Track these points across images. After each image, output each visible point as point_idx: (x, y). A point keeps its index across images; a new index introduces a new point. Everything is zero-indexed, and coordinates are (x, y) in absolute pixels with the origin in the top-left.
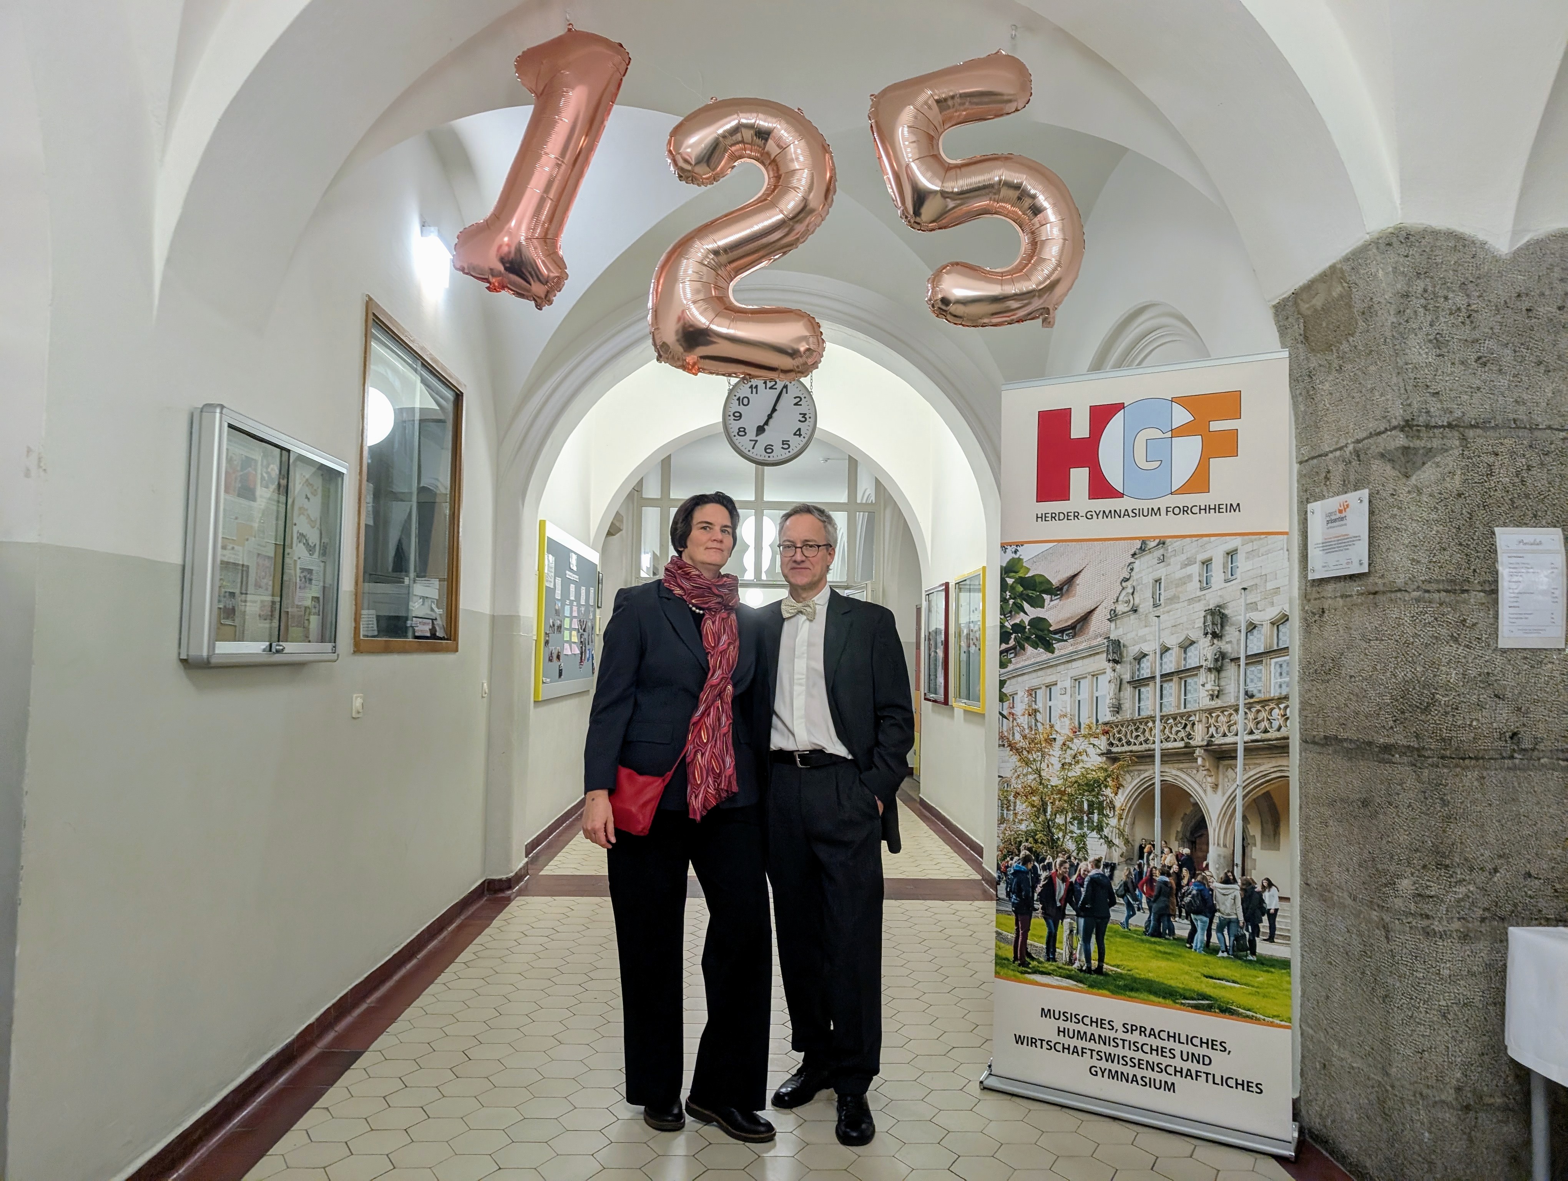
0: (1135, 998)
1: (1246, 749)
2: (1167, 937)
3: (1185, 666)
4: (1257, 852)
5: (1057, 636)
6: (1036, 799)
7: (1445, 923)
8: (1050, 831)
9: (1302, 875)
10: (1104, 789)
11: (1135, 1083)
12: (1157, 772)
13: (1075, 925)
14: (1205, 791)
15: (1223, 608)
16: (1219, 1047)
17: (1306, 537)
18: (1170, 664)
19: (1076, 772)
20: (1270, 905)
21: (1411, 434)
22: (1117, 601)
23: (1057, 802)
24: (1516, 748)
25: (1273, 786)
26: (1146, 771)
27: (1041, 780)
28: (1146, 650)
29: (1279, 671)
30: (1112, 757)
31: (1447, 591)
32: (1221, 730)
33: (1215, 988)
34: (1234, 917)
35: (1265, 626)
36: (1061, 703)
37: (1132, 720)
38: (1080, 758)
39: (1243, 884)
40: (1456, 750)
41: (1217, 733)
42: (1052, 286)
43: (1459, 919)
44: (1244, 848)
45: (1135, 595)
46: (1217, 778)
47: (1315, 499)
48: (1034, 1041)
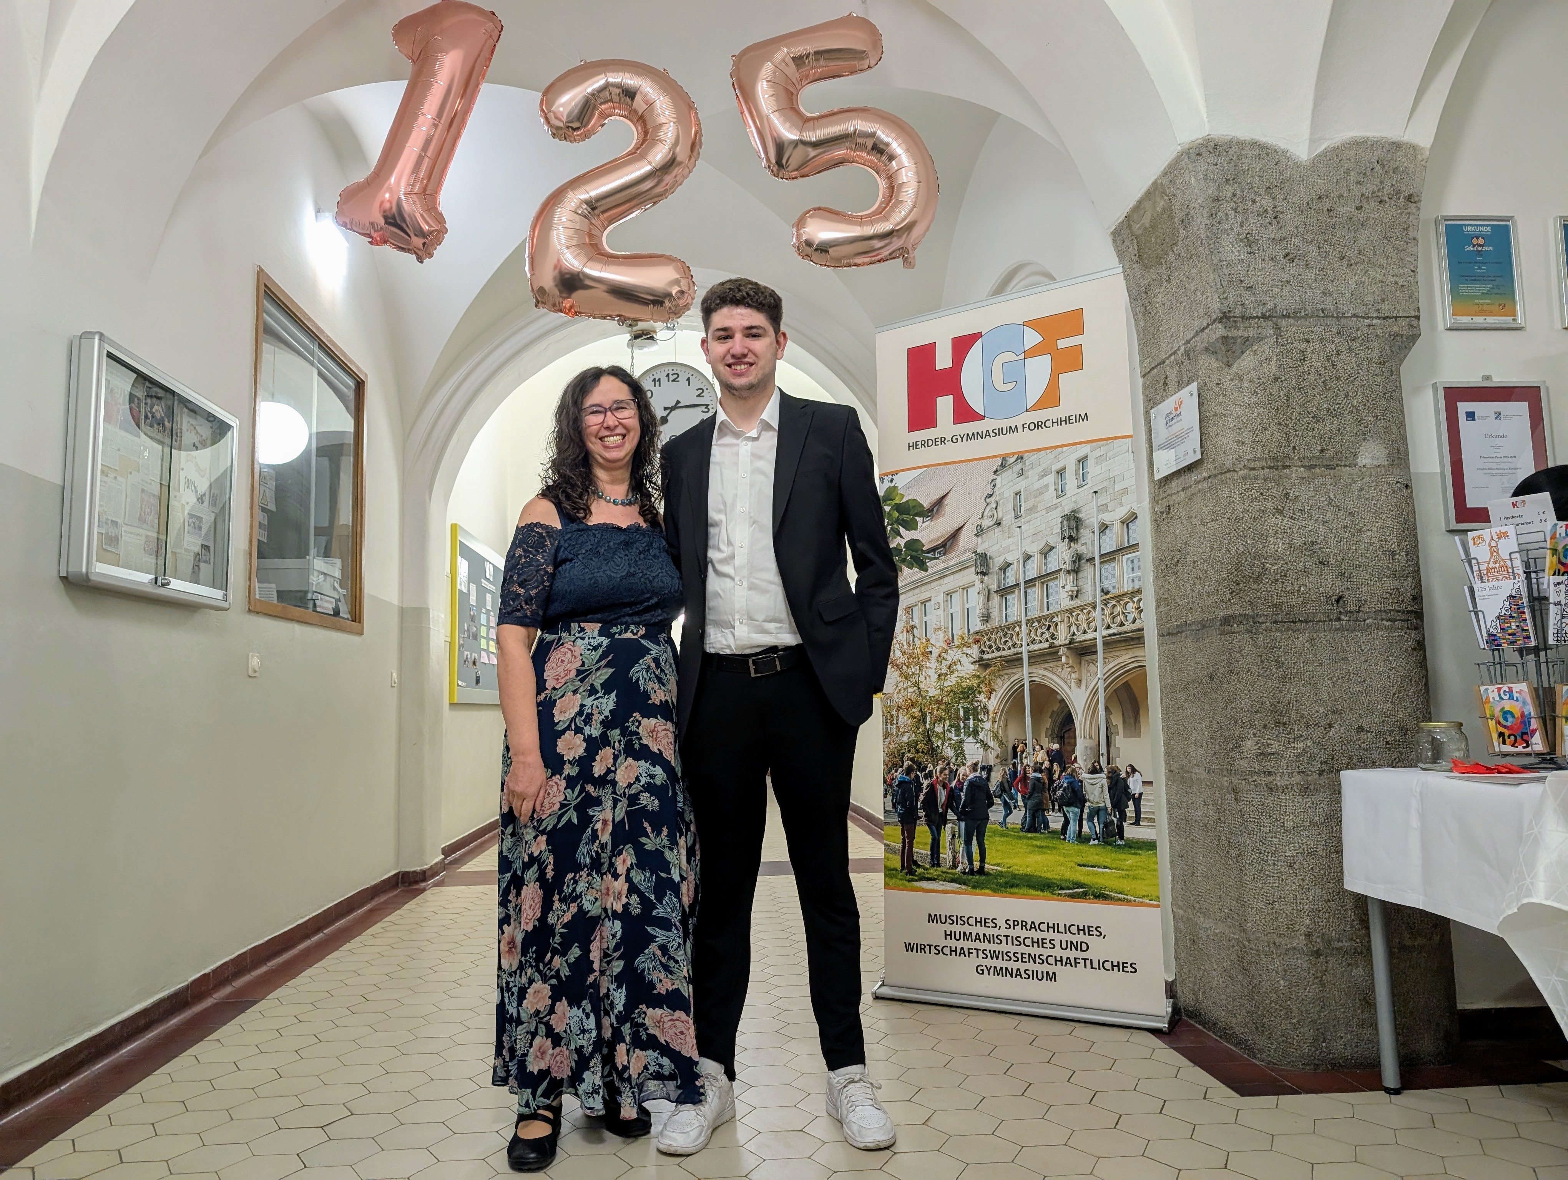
0: (1016, 893)
1: (1106, 644)
2: (1043, 831)
3: (1046, 571)
4: (1120, 741)
5: (929, 555)
6: (916, 711)
7: (1286, 778)
8: (930, 740)
9: (1166, 764)
10: (978, 695)
11: (1018, 977)
12: (1026, 674)
13: (957, 829)
14: (1070, 687)
15: (1078, 513)
16: (1095, 933)
17: (1151, 439)
18: (1033, 570)
19: (951, 681)
20: (1135, 790)
21: (1229, 325)
22: (982, 517)
23: (935, 712)
24: (1342, 610)
25: (1131, 676)
26: (1015, 673)
27: (920, 692)
28: (1010, 559)
29: (1131, 566)
30: (983, 664)
31: (1270, 468)
32: (1082, 628)
33: (1088, 875)
34: (1103, 805)
35: (1116, 525)
36: (936, 617)
37: (1000, 626)
38: (955, 667)
39: (1109, 772)
40: (1287, 614)
41: (1078, 630)
42: (910, 227)
43: (1299, 773)
44: (1108, 737)
45: (999, 509)
46: (1080, 674)
47: (1157, 404)
48: (923, 947)
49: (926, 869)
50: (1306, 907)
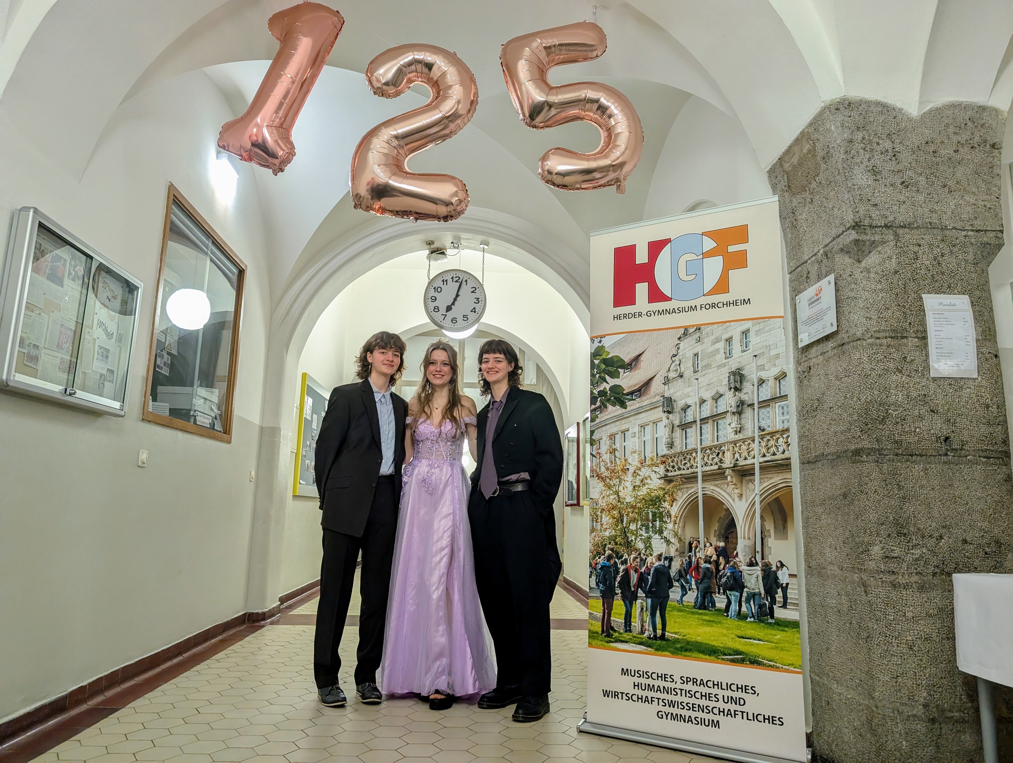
0: (689, 656)
1: (761, 468)
2: (710, 609)
3: (716, 412)
4: (771, 542)
5: (628, 397)
6: (616, 513)
7: (907, 577)
8: (626, 535)
9: (805, 561)
10: (663, 503)
11: (690, 723)
12: (700, 488)
13: (645, 604)
14: (733, 500)
15: (742, 370)
16: (750, 691)
18: (706, 411)
19: (643, 492)
20: (783, 580)
21: (860, 231)
22: (669, 370)
23: (630, 514)
24: (949, 448)
25: (781, 493)
26: (692, 488)
27: (619, 499)
28: (689, 402)
29: (781, 411)
30: (668, 480)
31: (892, 337)
32: (743, 455)
33: (746, 645)
34: (758, 591)
35: (770, 381)
36: (632, 443)
37: (681, 452)
38: (646, 481)
39: (763, 566)
40: (906, 449)
41: (740, 457)
42: (622, 165)
43: (917, 574)
44: (762, 539)
45: (682, 365)
46: (742, 490)
47: (801, 293)
48: (616, 694)
49: (620, 634)
50: (924, 682)
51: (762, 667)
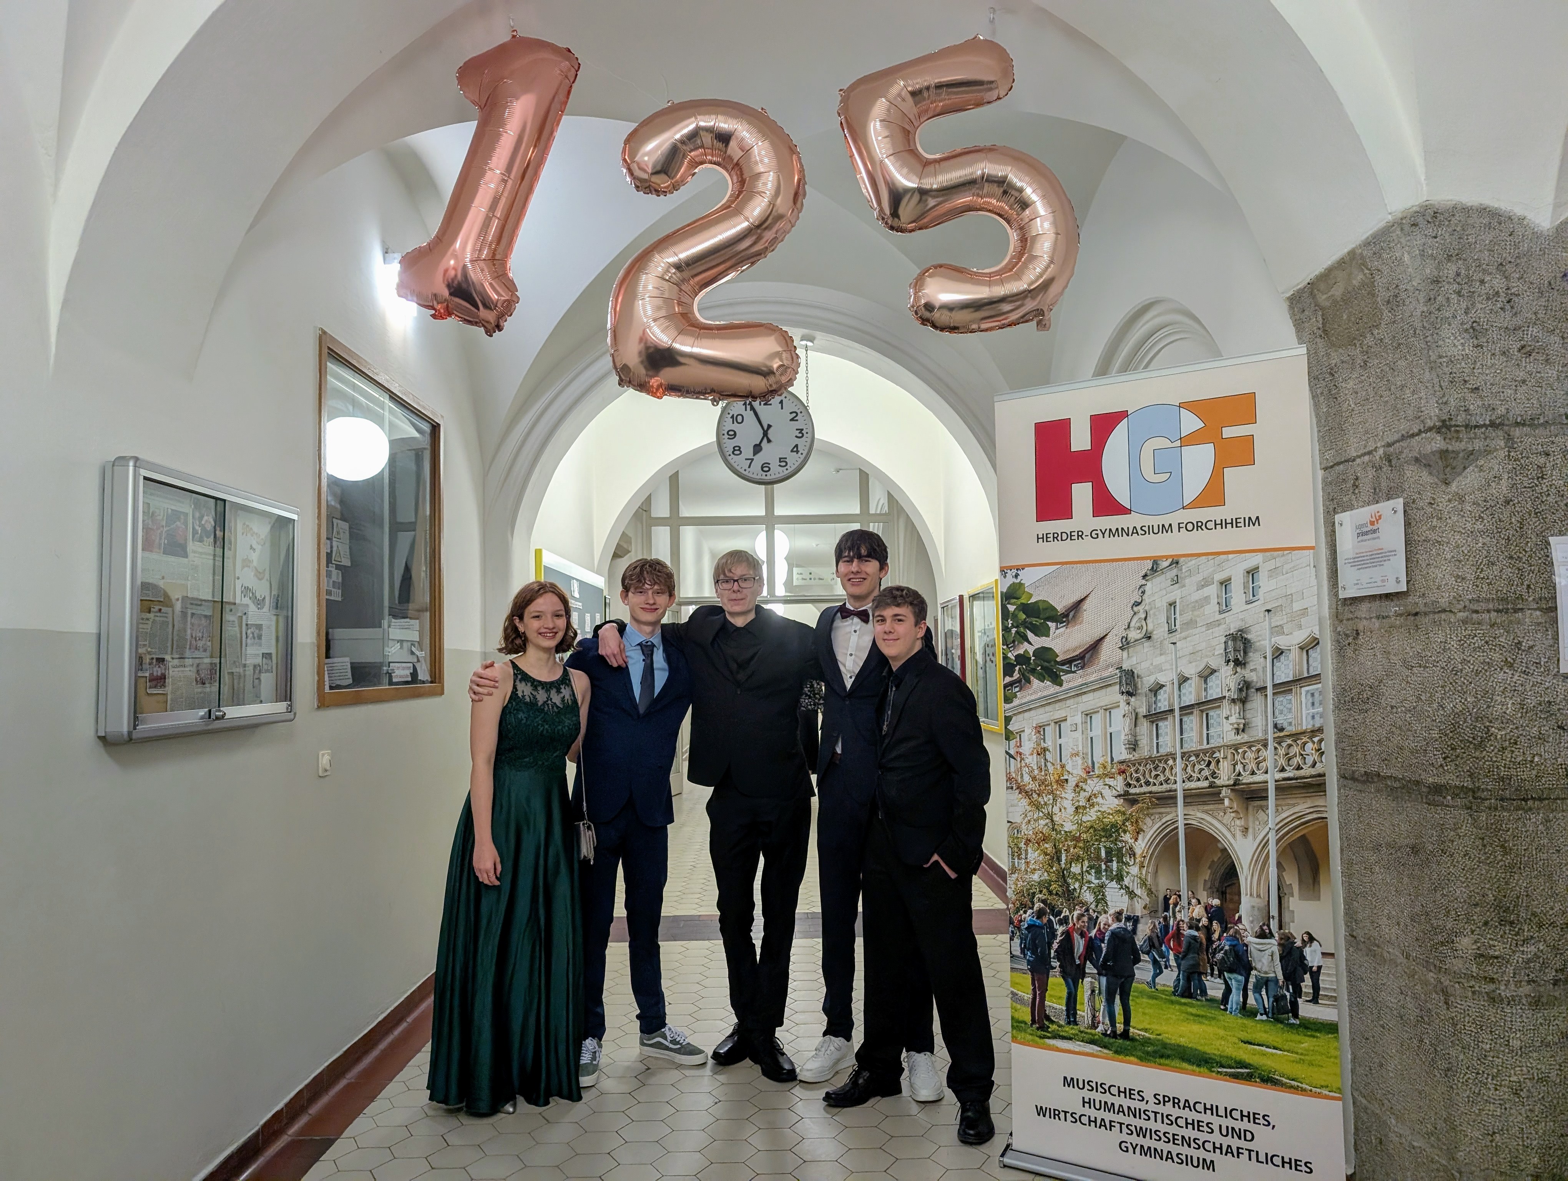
0: (1167, 1065)
1: (1277, 788)
2: (1199, 997)
3: (1206, 697)
4: (1294, 903)
5: (1064, 667)
6: (1048, 846)
7: (1513, 987)
8: (1065, 881)
9: (1346, 924)
10: (1122, 834)
11: (1170, 1161)
12: (1180, 815)
13: (1097, 985)
14: (1234, 836)
15: (1245, 633)
16: (1262, 1121)
17: (1335, 552)
18: (1190, 695)
19: (1091, 816)
20: (1312, 962)
21: (1449, 436)
22: (1129, 627)
23: (1072, 850)
25: (1310, 829)
26: (1168, 813)
27: (1054, 825)
28: (1162, 680)
29: (1311, 701)
30: (1129, 799)
31: (1498, 611)
32: (1249, 768)
33: (1255, 1055)
34: (1273, 975)
35: (1293, 652)
36: (1072, 740)
37: (1150, 757)
38: (1095, 800)
39: (1281, 939)
41: (1244, 770)
42: (1046, 286)
43: (1529, 982)
44: (1280, 899)
45: (1148, 621)
46: (1247, 820)
47: (1344, 509)
48: (1057, 1112)
49: (1060, 1026)
51: (1280, 1088)
